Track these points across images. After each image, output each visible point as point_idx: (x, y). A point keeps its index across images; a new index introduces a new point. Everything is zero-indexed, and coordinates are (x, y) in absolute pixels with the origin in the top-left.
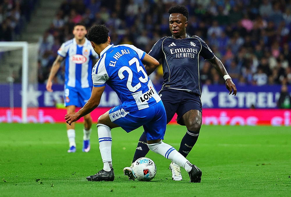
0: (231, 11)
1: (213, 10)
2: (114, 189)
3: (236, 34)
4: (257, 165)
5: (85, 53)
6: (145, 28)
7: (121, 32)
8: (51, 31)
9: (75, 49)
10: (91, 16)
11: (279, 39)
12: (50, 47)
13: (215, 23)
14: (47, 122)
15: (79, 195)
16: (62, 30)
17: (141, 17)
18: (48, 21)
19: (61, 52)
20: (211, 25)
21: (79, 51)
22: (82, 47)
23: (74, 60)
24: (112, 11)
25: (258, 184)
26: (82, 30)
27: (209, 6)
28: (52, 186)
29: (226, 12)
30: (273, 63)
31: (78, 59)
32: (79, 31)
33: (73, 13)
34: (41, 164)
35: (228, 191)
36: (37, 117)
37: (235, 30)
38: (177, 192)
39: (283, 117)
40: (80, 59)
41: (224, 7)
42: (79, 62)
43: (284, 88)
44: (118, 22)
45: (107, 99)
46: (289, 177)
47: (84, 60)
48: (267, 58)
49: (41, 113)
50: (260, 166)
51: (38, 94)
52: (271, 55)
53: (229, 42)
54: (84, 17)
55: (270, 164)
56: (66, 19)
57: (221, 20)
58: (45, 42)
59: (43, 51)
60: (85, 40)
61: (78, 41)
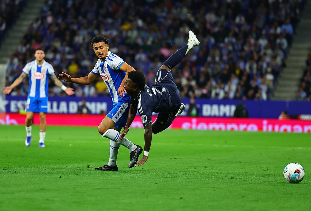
0: (153, 42)
1: (140, 41)
2: (62, 176)
3: (157, 59)
4: (171, 159)
5: (43, 71)
6: (88, 54)
7: (69, 57)
8: (16, 55)
9: (36, 68)
10: (47, 44)
11: (189, 64)
12: (15, 67)
13: (141, 51)
14: (12, 124)
15: (36, 180)
16: (25, 54)
17: (85, 46)
18: (14, 48)
19: (26, 70)
20: (138, 52)
21: (39, 70)
22: (41, 67)
23: (35, 76)
24: (63, 40)
25: (171, 173)
26: (41, 53)
27: (136, 38)
28: (15, 173)
29: (149, 43)
30: (184, 82)
31: (38, 76)
32: (39, 54)
33: (33, 41)
34: (7, 156)
35: (149, 178)
36: (5, 120)
37: (156, 56)
38: (110, 178)
39: (191, 123)
40: (39, 76)
41: (148, 38)
42: (38, 78)
43: (192, 101)
44: (67, 49)
45: (58, 107)
46: (195, 168)
47: (43, 76)
48: (179, 77)
49: (8, 117)
50: (173, 159)
51: (6, 102)
52: (183, 75)
53: (151, 65)
54: (42, 45)
55: (181, 158)
56: (28, 46)
57: (146, 49)
58: (12, 64)
59: (10, 71)
60: (43, 62)
61: (38, 62)
